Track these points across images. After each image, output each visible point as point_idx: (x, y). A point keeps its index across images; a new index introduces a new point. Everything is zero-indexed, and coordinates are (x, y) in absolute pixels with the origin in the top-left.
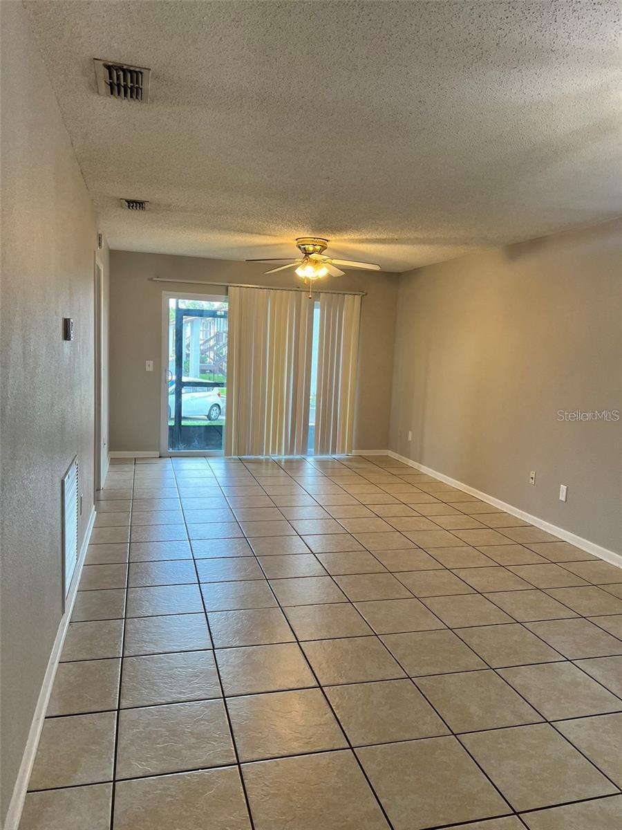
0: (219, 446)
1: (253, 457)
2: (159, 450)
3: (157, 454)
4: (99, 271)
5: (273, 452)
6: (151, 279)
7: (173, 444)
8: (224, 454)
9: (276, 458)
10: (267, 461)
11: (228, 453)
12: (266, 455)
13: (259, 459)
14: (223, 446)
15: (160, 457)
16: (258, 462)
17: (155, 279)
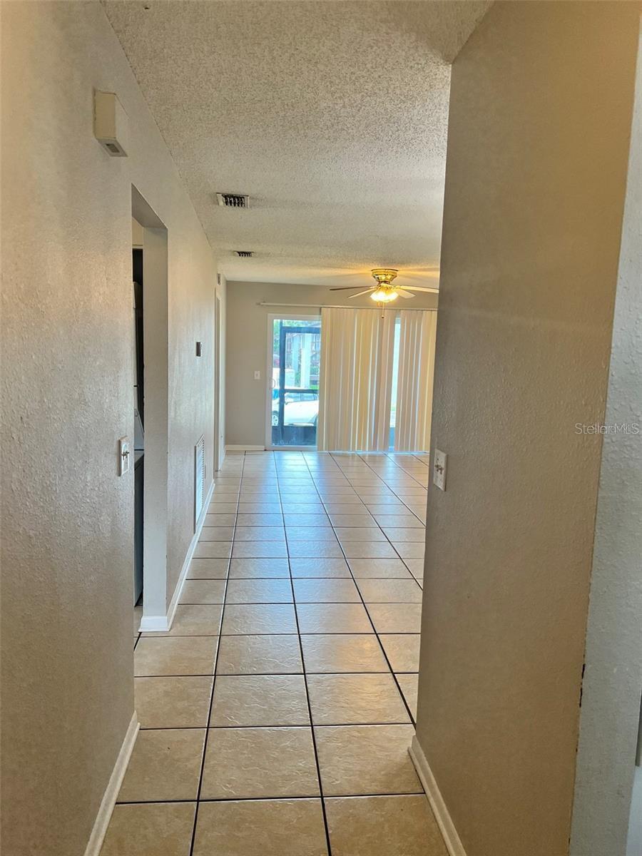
0: (314, 443)
1: (341, 452)
2: (264, 444)
3: (263, 448)
4: (218, 301)
5: (359, 448)
6: (259, 304)
7: (275, 440)
8: (316, 449)
9: (360, 453)
10: (353, 455)
11: (320, 448)
12: (353, 451)
13: (346, 454)
14: (317, 443)
15: (265, 450)
16: (345, 456)
17: (262, 304)
